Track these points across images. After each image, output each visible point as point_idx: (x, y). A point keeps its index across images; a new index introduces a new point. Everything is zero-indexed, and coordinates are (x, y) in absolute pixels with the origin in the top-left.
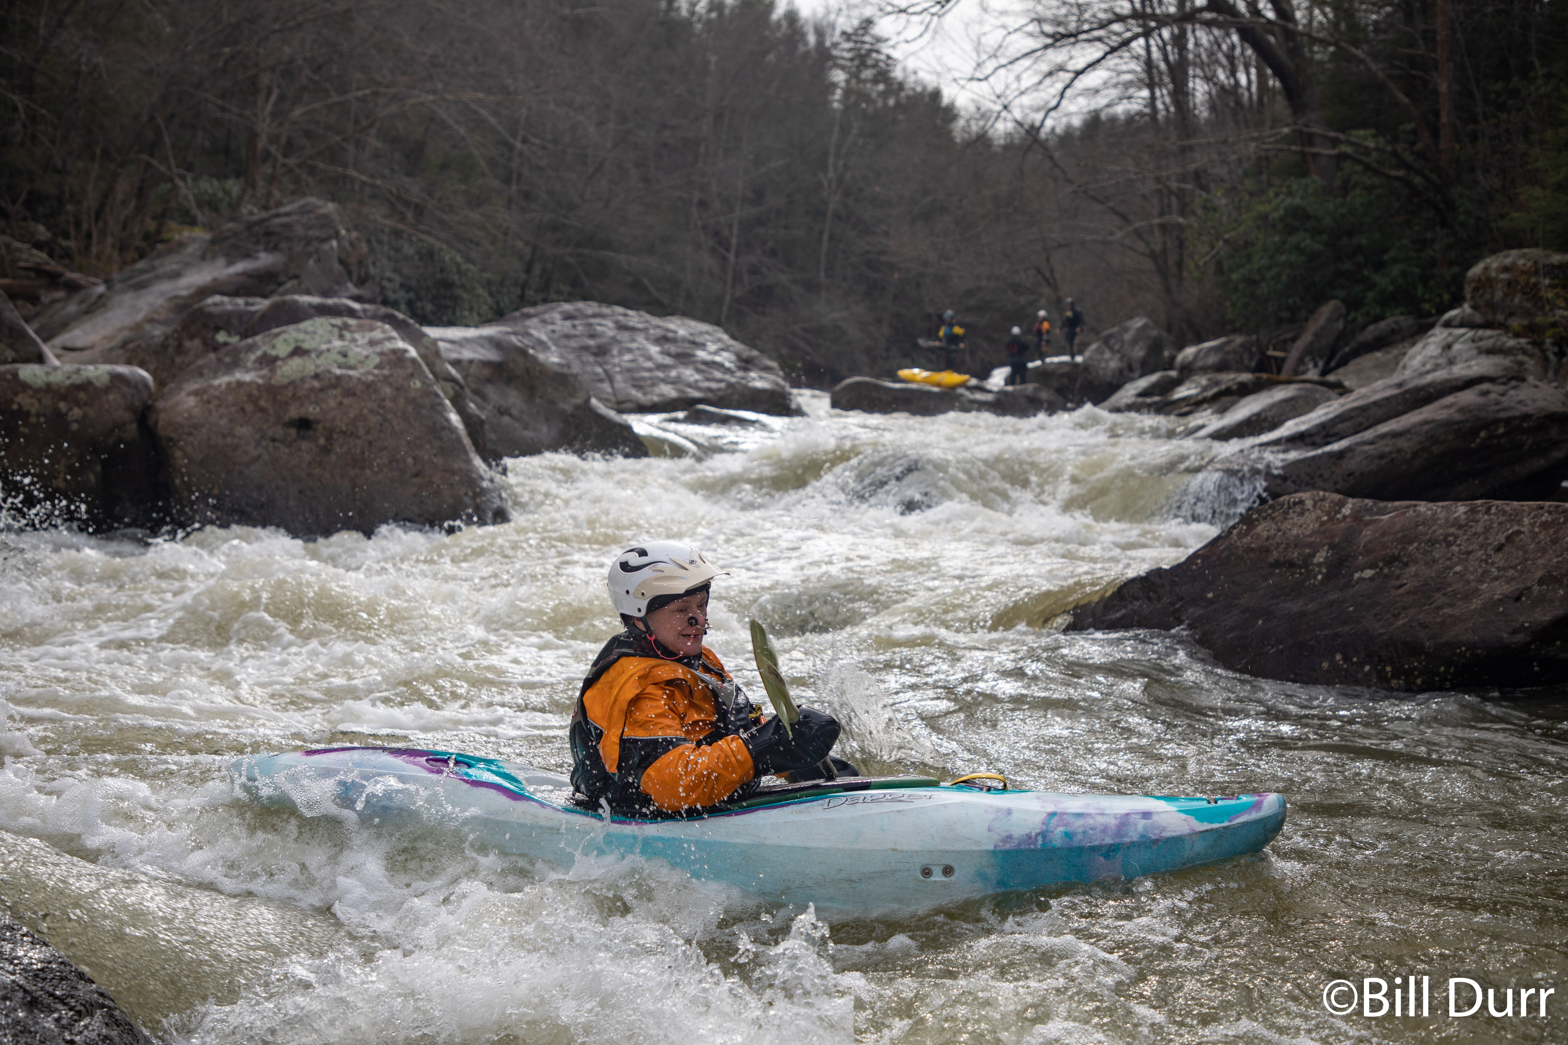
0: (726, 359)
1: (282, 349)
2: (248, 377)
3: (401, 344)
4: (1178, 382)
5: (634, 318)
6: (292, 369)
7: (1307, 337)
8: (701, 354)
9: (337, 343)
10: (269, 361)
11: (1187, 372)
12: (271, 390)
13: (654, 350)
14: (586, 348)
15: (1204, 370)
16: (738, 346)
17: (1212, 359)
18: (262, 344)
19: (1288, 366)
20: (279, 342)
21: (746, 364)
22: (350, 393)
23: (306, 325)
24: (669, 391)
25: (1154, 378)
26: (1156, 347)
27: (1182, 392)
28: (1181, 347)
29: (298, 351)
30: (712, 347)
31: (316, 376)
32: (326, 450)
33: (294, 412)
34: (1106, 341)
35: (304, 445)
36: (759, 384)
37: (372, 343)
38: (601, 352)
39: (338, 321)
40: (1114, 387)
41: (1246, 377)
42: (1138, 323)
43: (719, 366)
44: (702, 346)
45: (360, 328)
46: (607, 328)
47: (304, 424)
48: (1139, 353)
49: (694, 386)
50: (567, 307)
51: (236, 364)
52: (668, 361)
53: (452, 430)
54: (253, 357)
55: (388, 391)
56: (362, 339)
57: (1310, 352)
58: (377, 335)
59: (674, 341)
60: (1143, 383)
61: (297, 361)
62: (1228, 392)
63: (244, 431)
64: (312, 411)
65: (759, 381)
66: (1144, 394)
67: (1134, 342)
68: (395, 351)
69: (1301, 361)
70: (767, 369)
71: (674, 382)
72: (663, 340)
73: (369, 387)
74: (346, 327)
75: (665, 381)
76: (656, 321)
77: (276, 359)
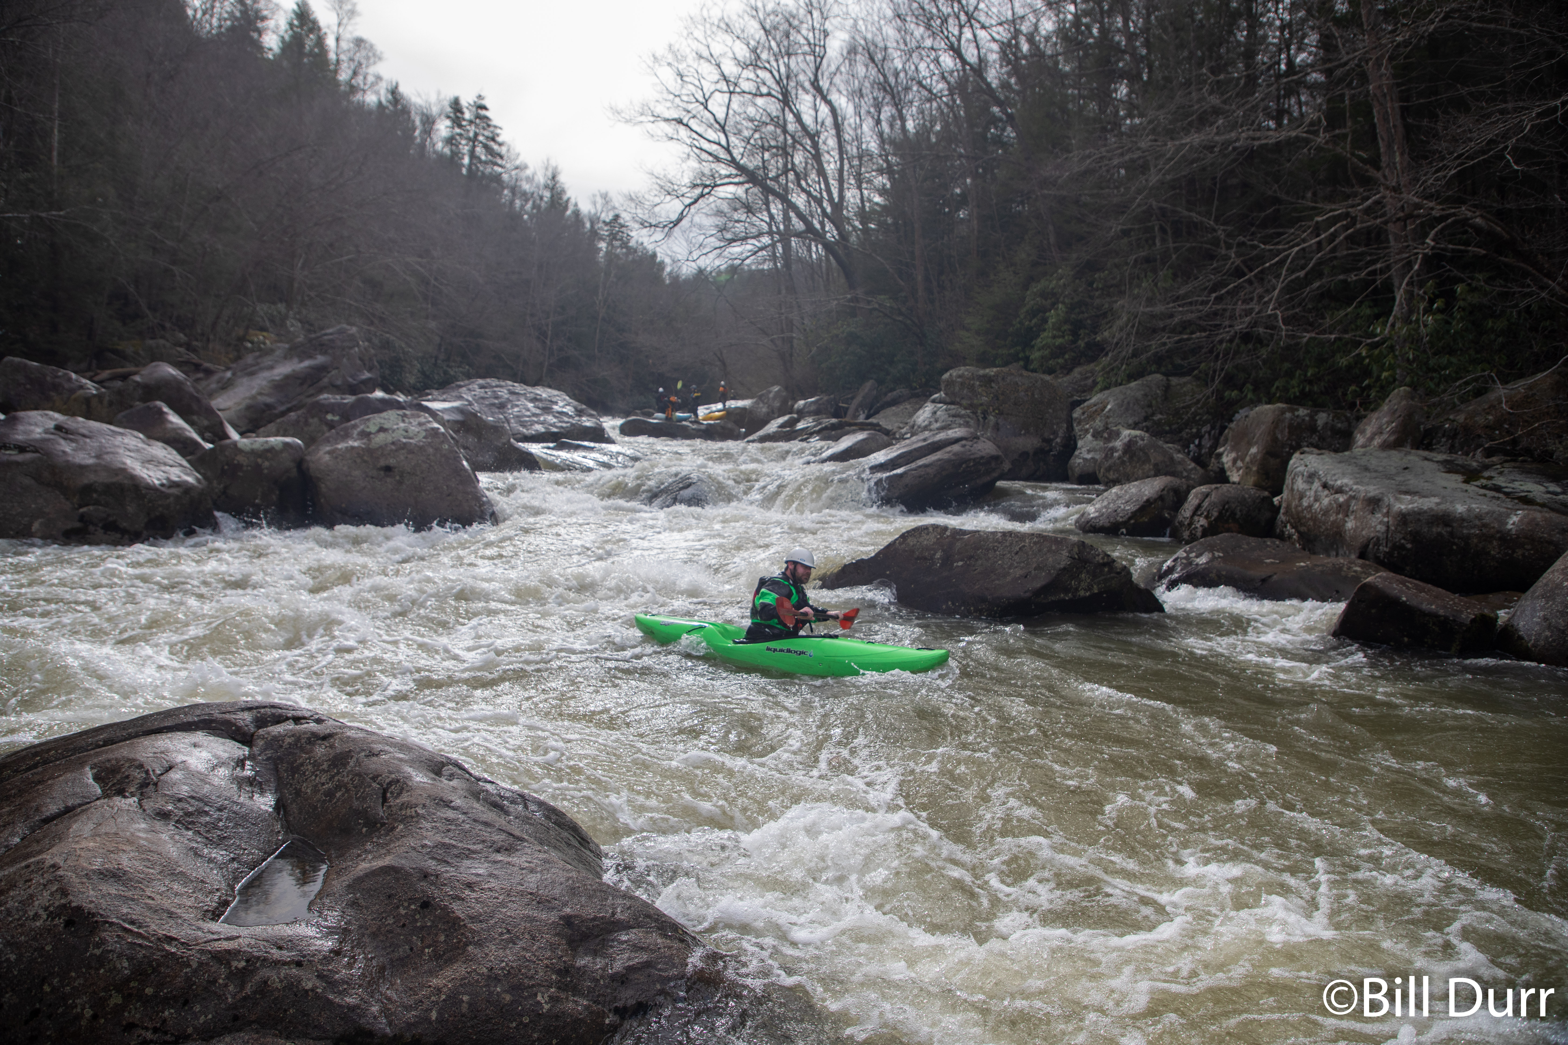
0: (569, 410)
1: (373, 429)
2: (356, 444)
3: (436, 425)
4: (798, 420)
5: (519, 388)
6: (380, 439)
7: (859, 399)
8: (556, 408)
9: (402, 425)
10: (365, 435)
11: (802, 414)
12: (369, 451)
13: (530, 405)
14: (493, 405)
15: (810, 414)
16: (575, 403)
17: (813, 408)
18: (359, 424)
19: (850, 412)
20: (371, 424)
21: (580, 413)
22: (411, 452)
23: (384, 415)
24: (540, 428)
25: (786, 418)
26: (784, 402)
27: (800, 426)
28: (796, 401)
29: (382, 430)
30: (561, 404)
31: (393, 443)
32: (400, 483)
33: (382, 463)
34: (760, 398)
35: (389, 480)
36: (588, 424)
37: (420, 424)
38: (502, 406)
39: (401, 412)
40: (765, 422)
41: (834, 420)
42: (776, 388)
43: (566, 414)
44: (556, 403)
45: (413, 416)
46: (504, 393)
47: (388, 469)
48: (777, 404)
49: (553, 425)
50: (481, 381)
51: (346, 436)
52: (538, 411)
53: (465, 470)
54: (355, 432)
55: (431, 450)
56: (415, 422)
57: (861, 406)
58: (422, 420)
59: (541, 400)
60: (781, 420)
61: (382, 435)
62: (825, 428)
63: (357, 473)
64: (392, 462)
65: (587, 422)
66: (782, 426)
67: (774, 398)
68: (433, 429)
69: (857, 410)
70: (591, 416)
71: (542, 423)
72: (534, 400)
73: (421, 448)
74: (405, 415)
75: (539, 423)
76: (530, 389)
77: (370, 433)
